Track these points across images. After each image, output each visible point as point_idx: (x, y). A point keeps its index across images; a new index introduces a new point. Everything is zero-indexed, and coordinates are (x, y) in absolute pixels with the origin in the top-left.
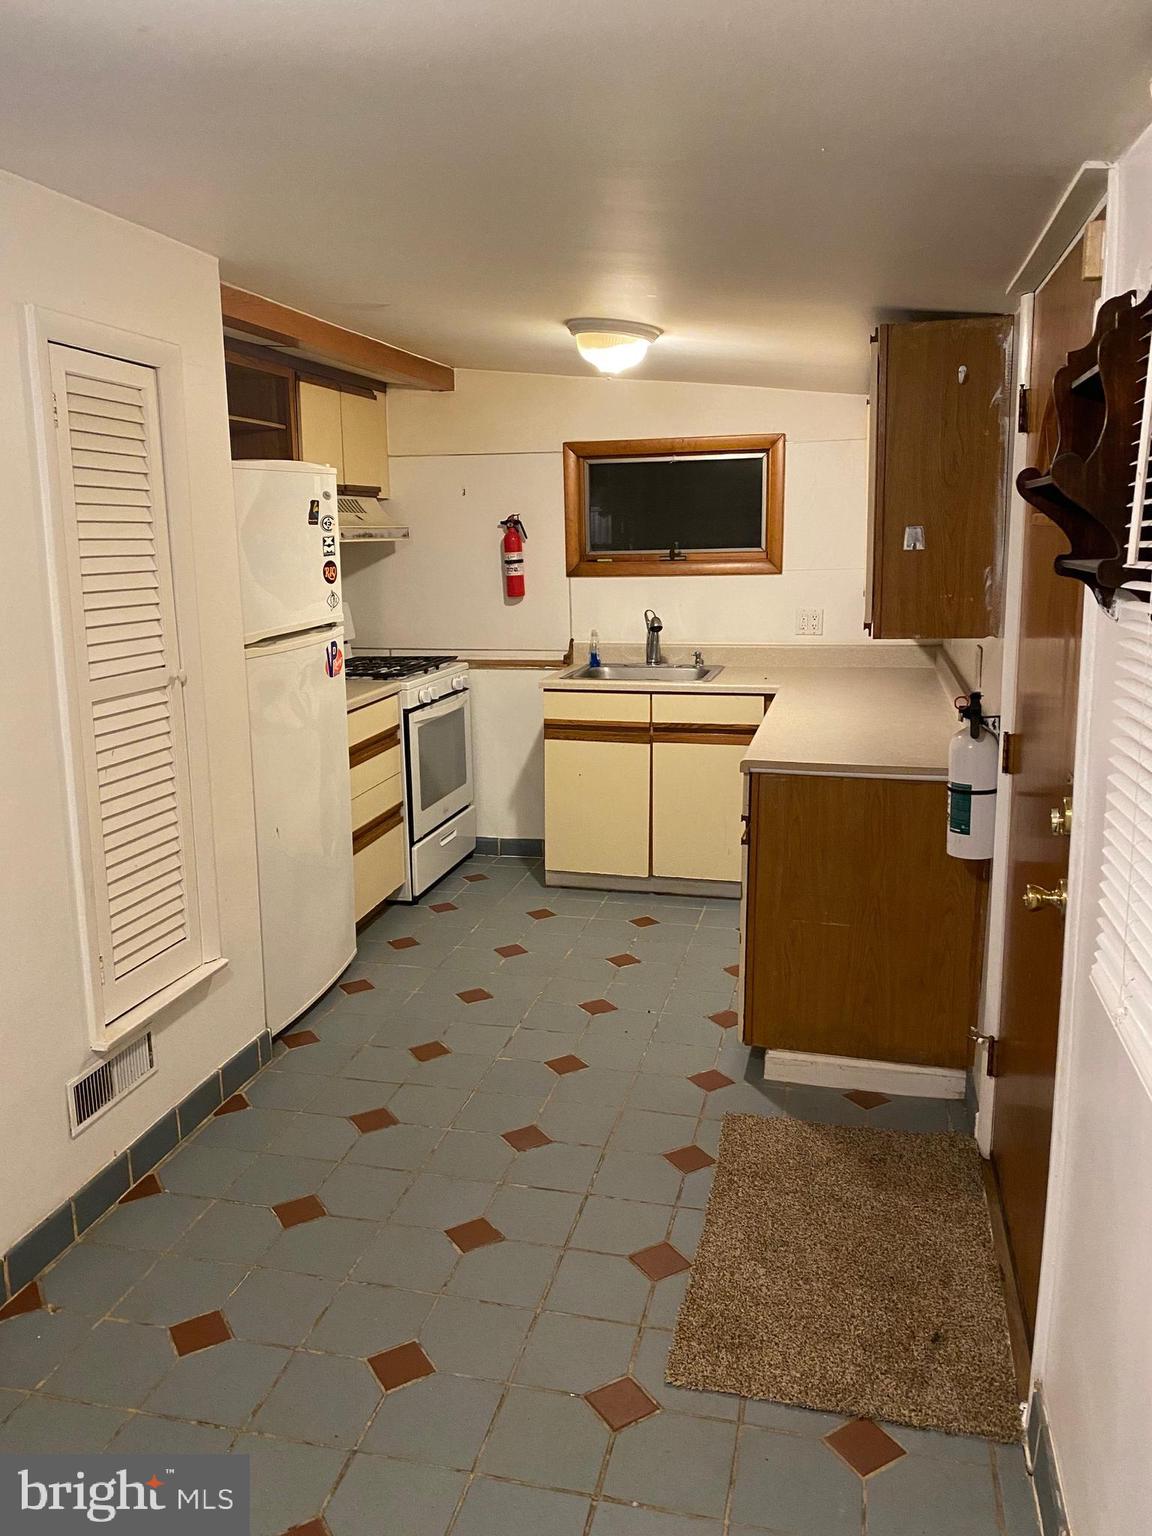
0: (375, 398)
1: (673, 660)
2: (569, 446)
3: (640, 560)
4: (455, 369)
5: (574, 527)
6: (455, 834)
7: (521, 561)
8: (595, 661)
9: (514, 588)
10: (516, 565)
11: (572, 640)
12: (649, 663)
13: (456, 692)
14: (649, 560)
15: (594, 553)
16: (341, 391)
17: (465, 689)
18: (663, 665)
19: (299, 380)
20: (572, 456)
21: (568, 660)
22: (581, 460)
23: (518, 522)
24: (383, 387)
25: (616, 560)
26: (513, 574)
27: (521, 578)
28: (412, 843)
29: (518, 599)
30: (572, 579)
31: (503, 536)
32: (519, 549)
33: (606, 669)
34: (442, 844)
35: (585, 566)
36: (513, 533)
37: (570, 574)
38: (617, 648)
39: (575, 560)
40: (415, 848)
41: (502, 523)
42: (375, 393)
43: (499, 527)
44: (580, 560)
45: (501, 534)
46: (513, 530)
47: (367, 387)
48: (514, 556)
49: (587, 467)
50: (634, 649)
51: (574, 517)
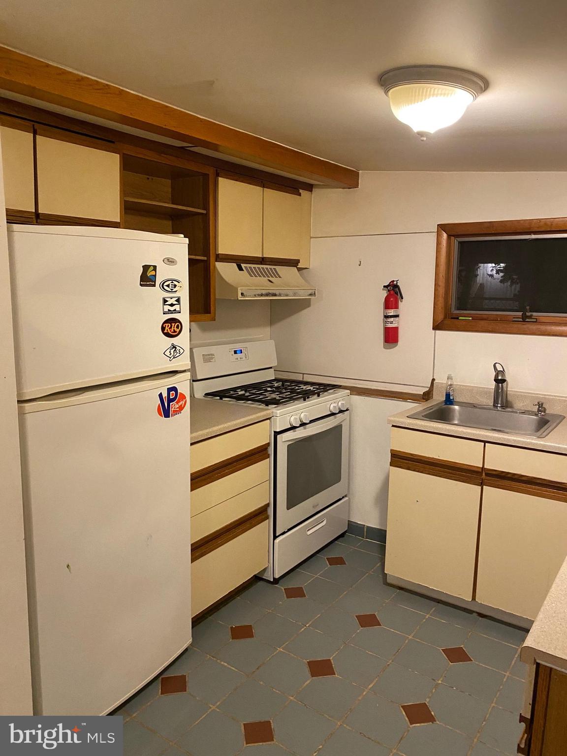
0: (300, 195)
1: (519, 405)
2: (442, 227)
3: (495, 319)
4: (360, 172)
5: (442, 291)
6: (325, 522)
7: (397, 316)
8: (449, 400)
9: (391, 337)
10: (392, 319)
11: (433, 380)
12: (495, 406)
13: (333, 414)
14: (504, 320)
15: (458, 312)
16: (264, 187)
17: (347, 410)
18: (509, 409)
19: (218, 176)
20: (445, 235)
21: (427, 396)
22: (452, 238)
23: (396, 286)
24: (309, 188)
25: (475, 318)
26: (390, 325)
27: (396, 329)
28: (275, 537)
29: (391, 345)
30: (437, 332)
31: (386, 295)
32: (397, 307)
33: (456, 407)
34: (309, 533)
35: (448, 322)
36: (393, 294)
37: (436, 328)
38: (470, 390)
39: (441, 317)
40: (277, 541)
41: (384, 286)
42: (301, 191)
43: (383, 290)
44: (445, 317)
45: (385, 294)
46: (392, 292)
47: (292, 187)
48: (391, 312)
49: (456, 244)
50: (484, 392)
51: (442, 283)
